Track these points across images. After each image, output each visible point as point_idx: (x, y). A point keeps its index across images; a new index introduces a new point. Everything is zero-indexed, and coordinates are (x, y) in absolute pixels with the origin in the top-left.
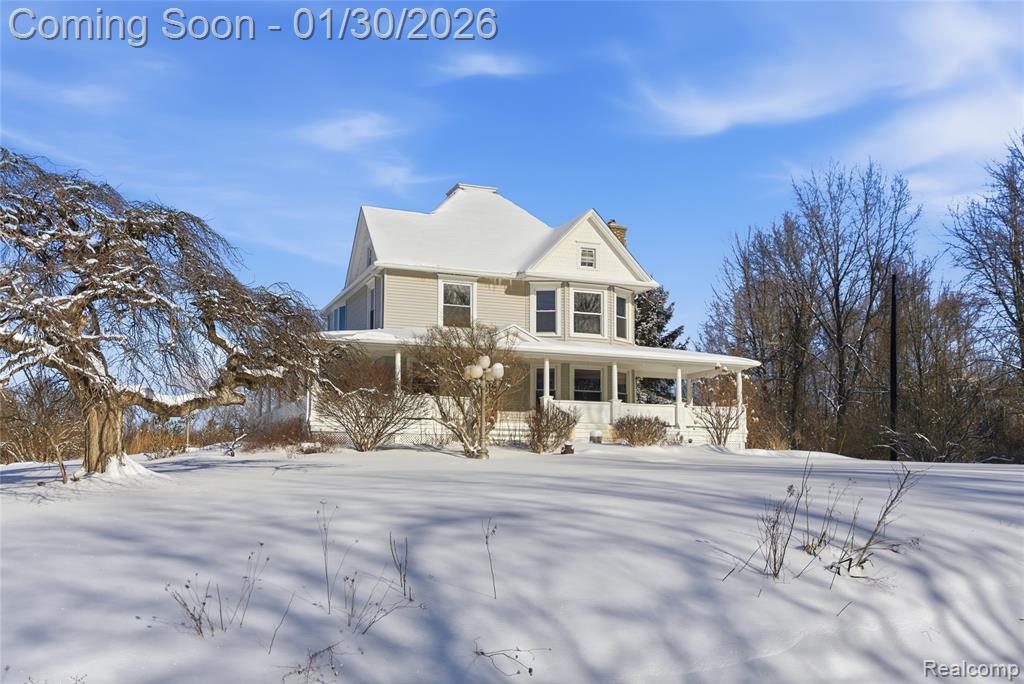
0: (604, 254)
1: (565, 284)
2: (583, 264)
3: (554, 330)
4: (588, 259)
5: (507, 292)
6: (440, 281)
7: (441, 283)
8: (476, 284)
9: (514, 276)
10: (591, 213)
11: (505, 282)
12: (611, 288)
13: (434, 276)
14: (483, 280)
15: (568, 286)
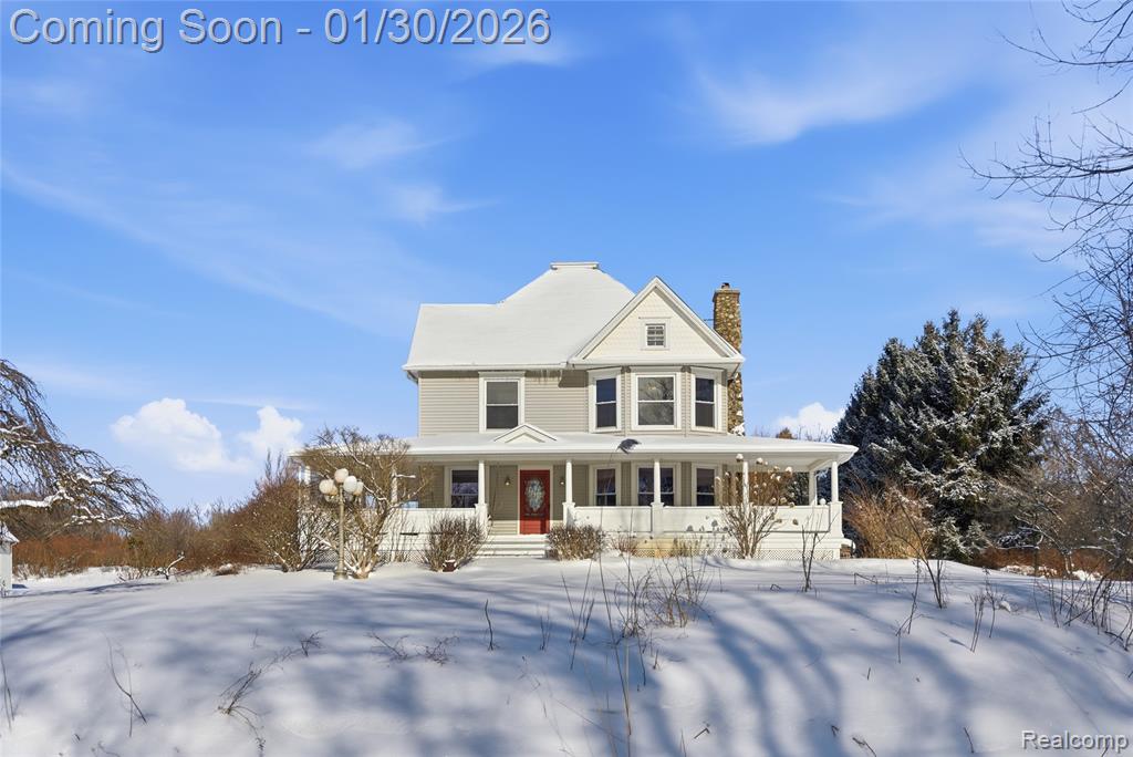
0: (676, 328)
1: (626, 369)
2: (650, 343)
3: (614, 424)
4: (656, 336)
5: (561, 385)
6: (481, 379)
7: (482, 383)
8: (523, 379)
9: (563, 366)
10: (655, 282)
11: (554, 373)
12: (686, 368)
13: (474, 374)
14: (529, 374)
15: (629, 371)
